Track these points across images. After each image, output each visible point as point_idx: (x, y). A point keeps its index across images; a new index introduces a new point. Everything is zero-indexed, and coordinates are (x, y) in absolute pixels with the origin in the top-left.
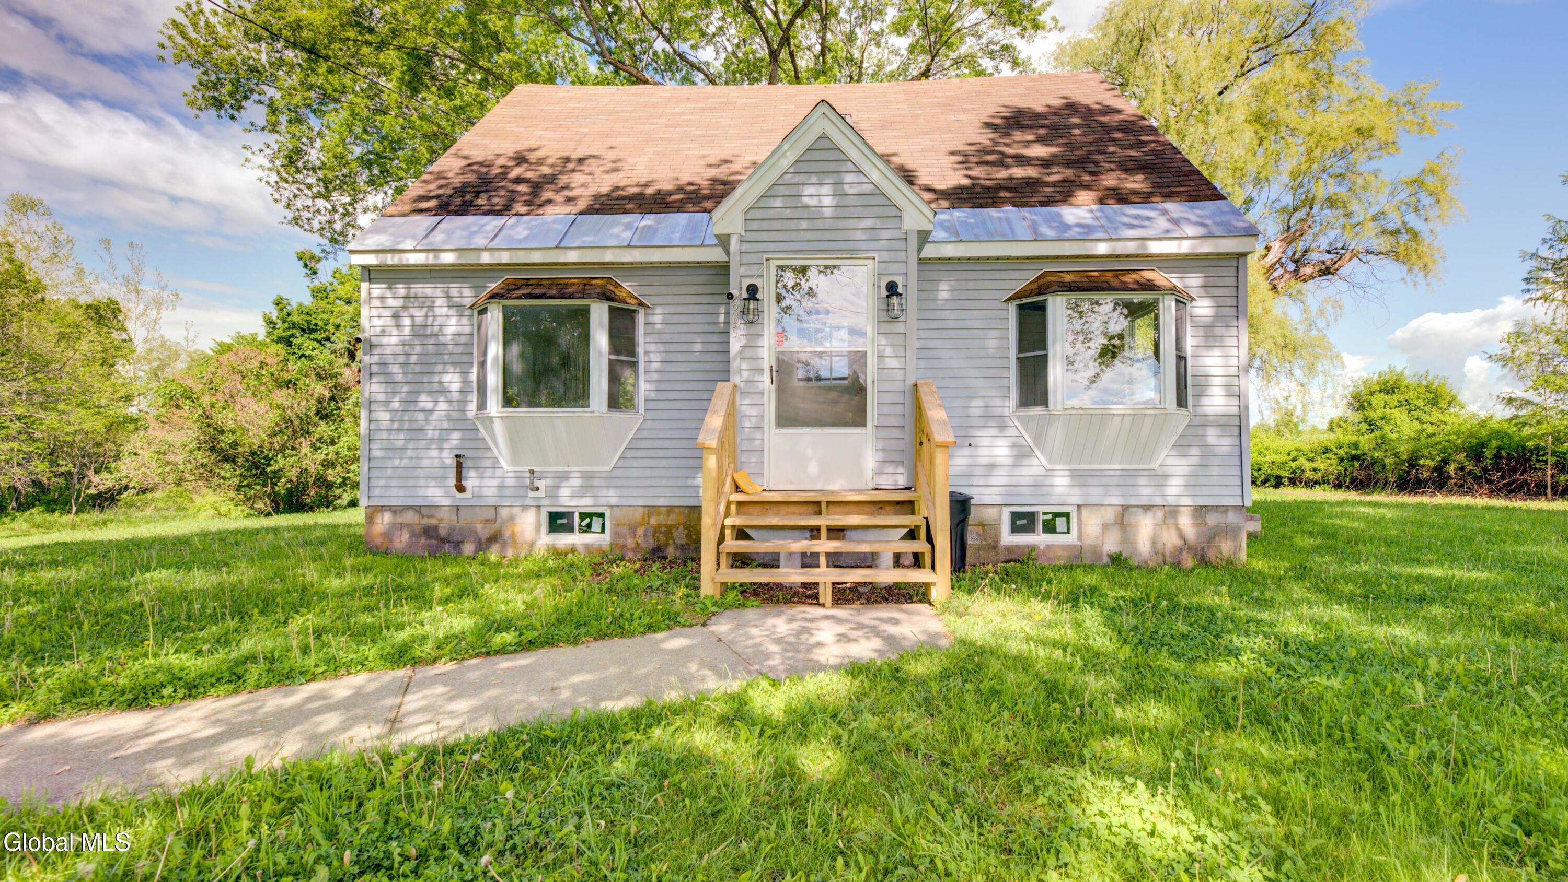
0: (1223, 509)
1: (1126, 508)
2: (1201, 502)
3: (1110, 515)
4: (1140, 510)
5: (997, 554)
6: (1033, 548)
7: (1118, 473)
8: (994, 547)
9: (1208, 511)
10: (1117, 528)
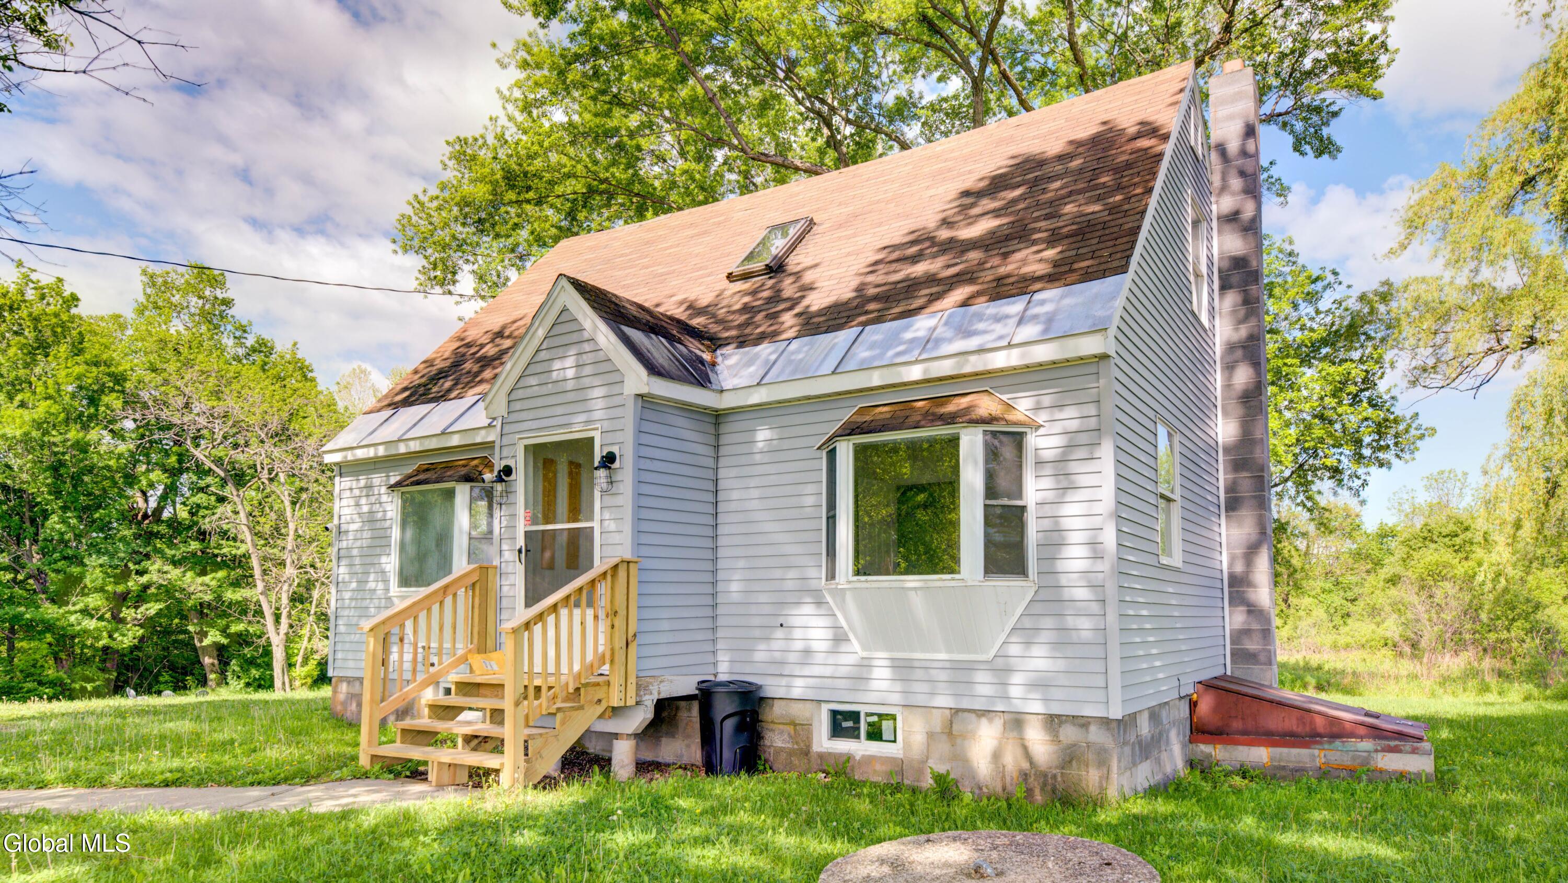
0: (1082, 722)
1: (957, 711)
2: (1056, 709)
3: (937, 722)
4: (973, 716)
5: (809, 761)
6: (849, 758)
7: (948, 665)
8: (806, 752)
9: (1061, 724)
10: (944, 737)
